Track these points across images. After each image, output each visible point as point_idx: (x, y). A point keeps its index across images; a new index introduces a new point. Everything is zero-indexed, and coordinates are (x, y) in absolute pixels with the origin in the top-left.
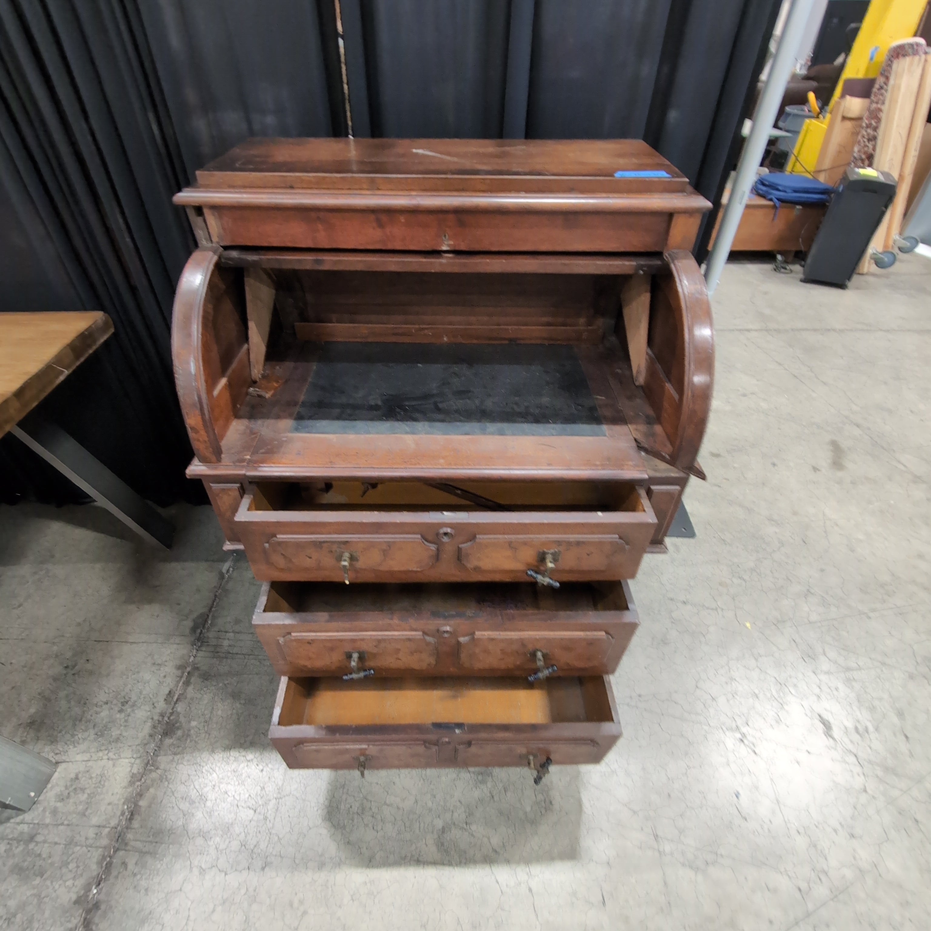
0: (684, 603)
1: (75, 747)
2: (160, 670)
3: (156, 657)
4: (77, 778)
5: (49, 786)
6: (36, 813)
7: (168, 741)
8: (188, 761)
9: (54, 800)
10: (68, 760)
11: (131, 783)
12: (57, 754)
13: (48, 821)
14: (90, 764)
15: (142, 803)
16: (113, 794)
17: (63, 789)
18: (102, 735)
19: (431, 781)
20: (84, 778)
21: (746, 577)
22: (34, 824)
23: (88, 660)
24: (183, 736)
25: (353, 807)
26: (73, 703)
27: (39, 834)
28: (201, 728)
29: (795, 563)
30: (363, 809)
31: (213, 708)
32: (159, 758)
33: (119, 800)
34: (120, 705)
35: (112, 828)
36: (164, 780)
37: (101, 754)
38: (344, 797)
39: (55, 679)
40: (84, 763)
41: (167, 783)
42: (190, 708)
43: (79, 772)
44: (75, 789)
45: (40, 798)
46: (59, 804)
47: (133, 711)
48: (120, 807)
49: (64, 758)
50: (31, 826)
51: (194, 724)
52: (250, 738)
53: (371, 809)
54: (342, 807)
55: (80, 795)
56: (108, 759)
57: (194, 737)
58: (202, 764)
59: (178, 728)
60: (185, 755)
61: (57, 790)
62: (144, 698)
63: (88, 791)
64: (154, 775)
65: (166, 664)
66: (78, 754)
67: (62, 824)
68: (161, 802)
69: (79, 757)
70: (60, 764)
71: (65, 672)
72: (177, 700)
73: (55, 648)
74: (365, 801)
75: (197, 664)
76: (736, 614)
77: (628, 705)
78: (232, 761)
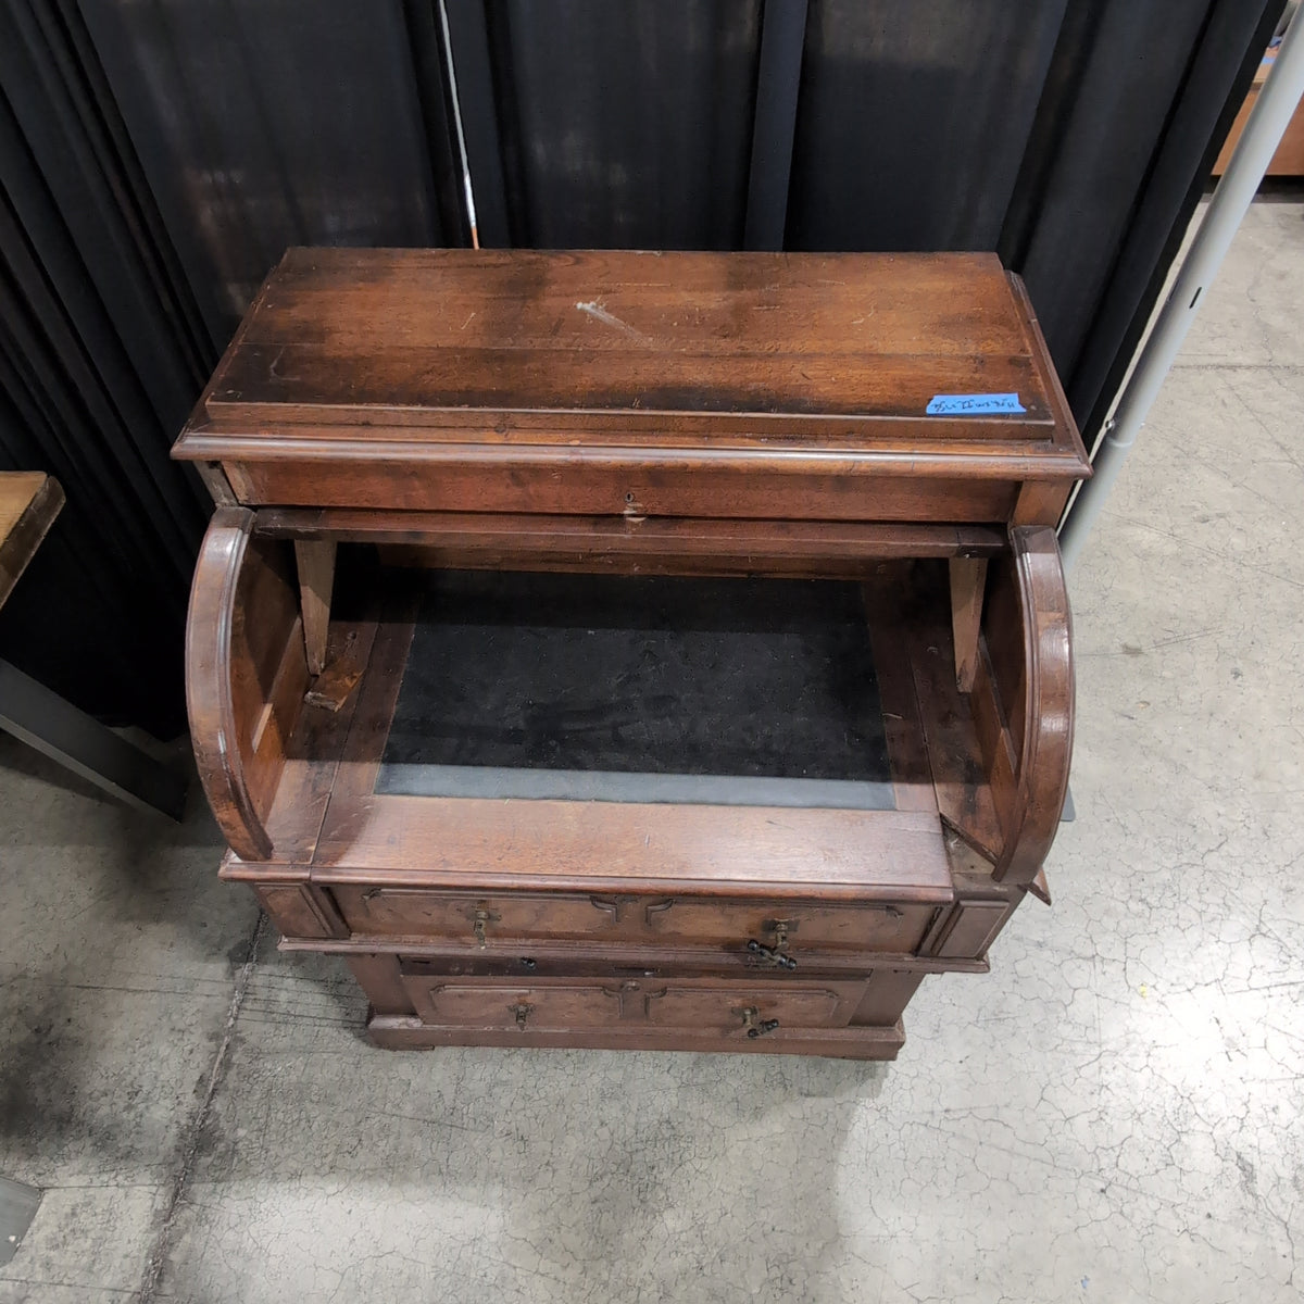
0: (1040, 945)
1: (65, 1165)
2: (182, 1039)
3: (175, 1017)
4: (74, 1214)
5: (34, 1224)
6: (21, 1265)
7: (205, 1161)
8: (238, 1192)
9: (43, 1246)
10: (56, 1185)
11: (154, 1225)
12: (40, 1174)
13: (39, 1278)
14: (91, 1192)
15: (175, 1257)
16: (129, 1242)
17: (56, 1230)
18: (103, 1148)
19: (607, 1240)
20: (84, 1215)
21: (1152, 900)
22: (21, 1281)
23: (69, 1020)
24: (227, 1153)
25: (489, 1275)
26: (53, 1092)
27: (29, 1297)
28: (254, 1140)
29: (1243, 874)
30: (504, 1279)
31: (270, 1108)
32: (193, 1186)
33: (140, 1250)
34: (127, 1097)
35: (135, 1293)
36: (203, 1222)
37: (105, 1177)
38: (475, 1258)
39: (22, 1051)
40: (81, 1190)
41: (207, 1227)
42: (234, 1107)
43: (77, 1205)
44: (73, 1230)
45: (23, 1243)
46: (52, 1253)
47: (147, 1108)
48: (143, 1261)
49: (51, 1181)
50: (17, 1283)
51: (241, 1132)
52: (330, 1158)
53: (515, 1279)
54: (473, 1275)
55: (81, 1241)
56: (117, 1185)
57: (244, 1154)
58: (260, 1199)
59: (219, 1140)
60: (232, 1182)
61: (47, 1231)
62: (163, 1087)
63: (92, 1235)
64: (187, 1213)
65: (192, 1029)
66: (71, 1175)
67: (61, 1283)
68: (202, 1256)
69: (73, 1181)
70: (46, 1191)
71: (34, 1039)
72: (214, 1091)
73: (15, 997)
74: (506, 1267)
75: (240, 1032)
76: (1125, 969)
77: (926, 1125)
78: (303, 1196)
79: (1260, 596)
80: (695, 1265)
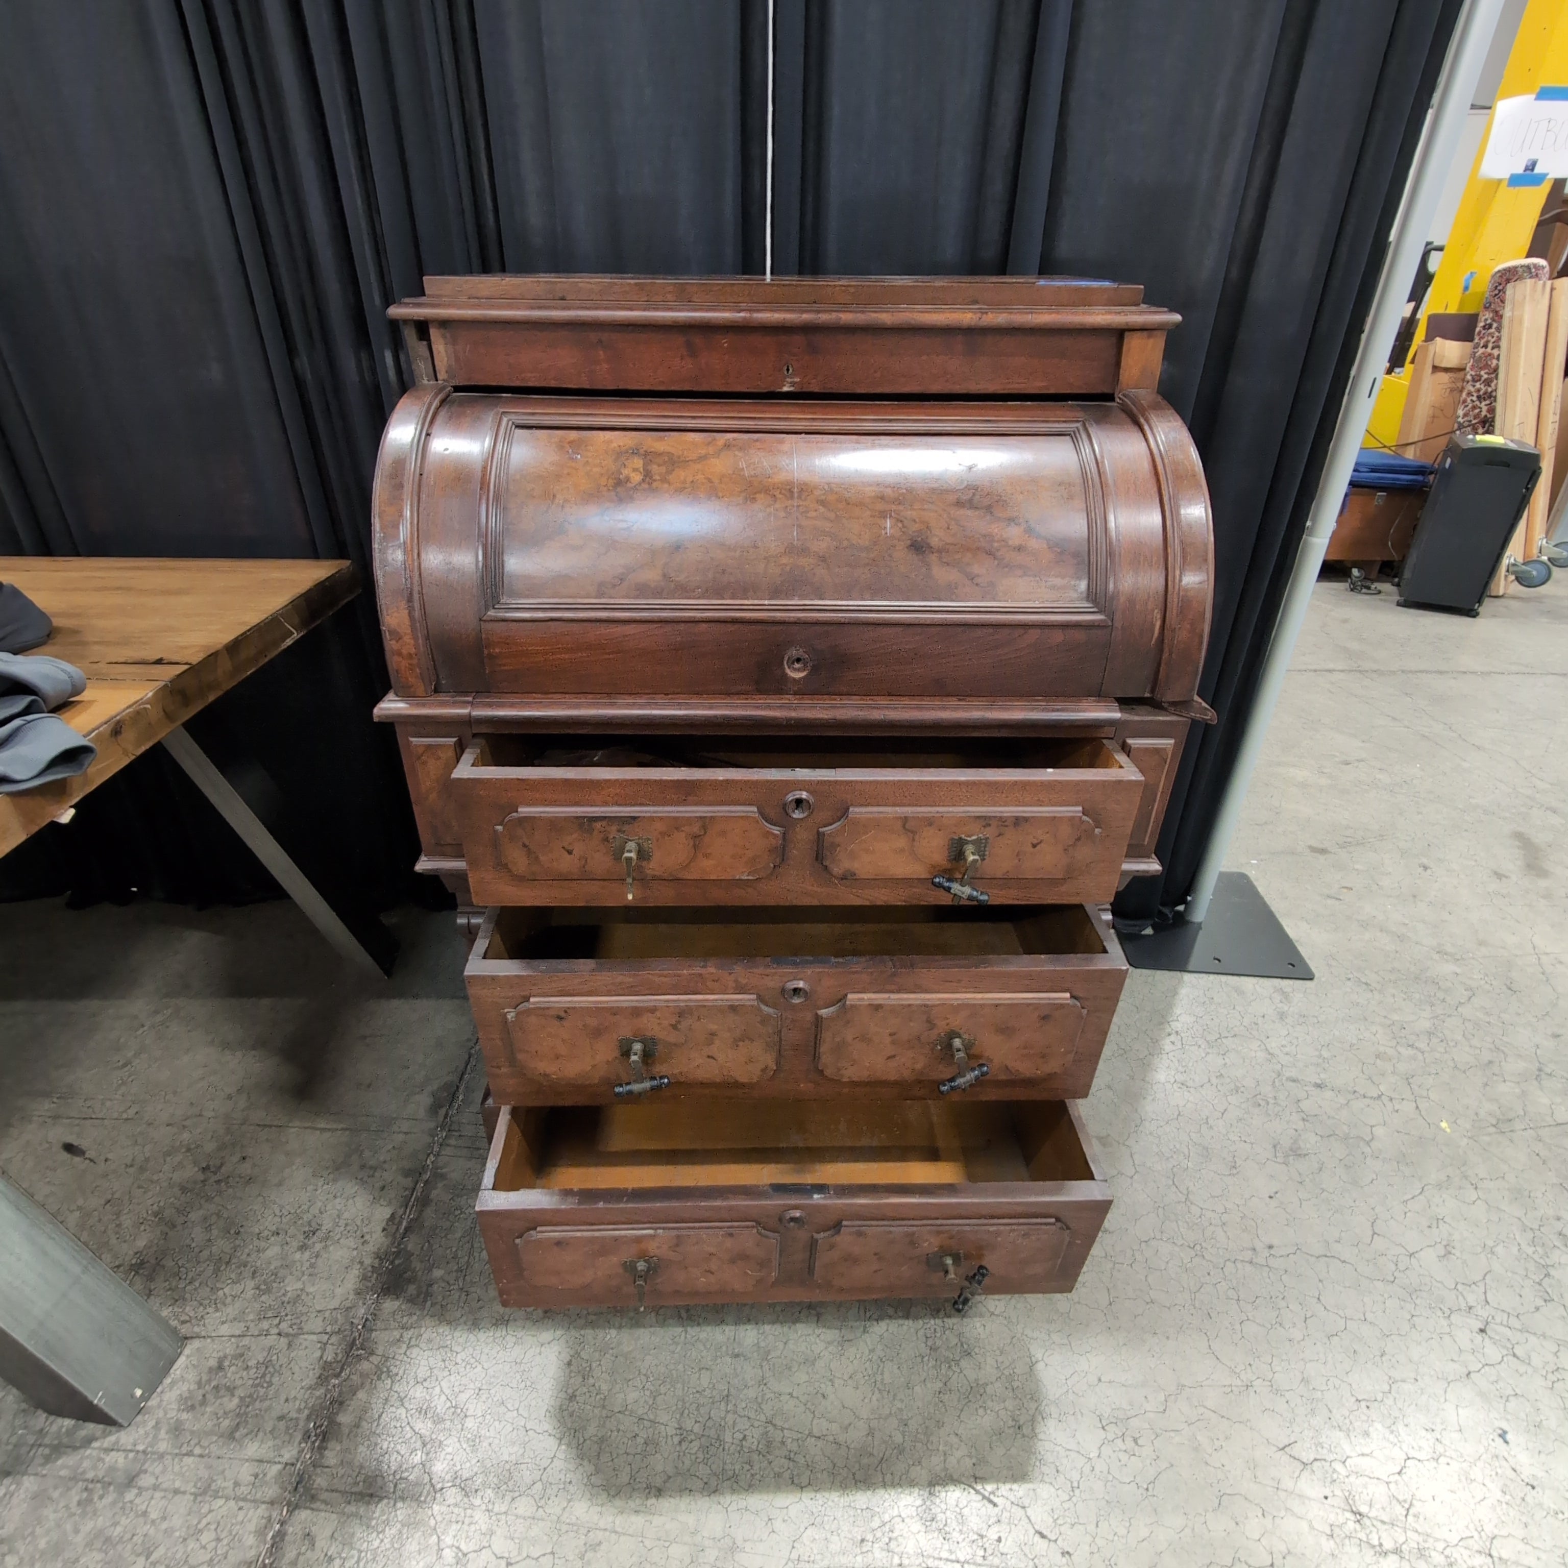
0: (1319, 1086)
1: (217, 1310)
2: (373, 1176)
3: (367, 1154)
4: (220, 1367)
5: (168, 1381)
6: (141, 1431)
7: (391, 1304)
8: (429, 1341)
9: (174, 1406)
10: (203, 1334)
11: (322, 1380)
12: (184, 1322)
13: (163, 1446)
14: (246, 1341)
15: (344, 1419)
16: (287, 1400)
17: (193, 1387)
18: (268, 1291)
19: (895, 1395)
20: (233, 1368)
21: (1422, 1045)
22: (138, 1451)
23: (244, 1158)
24: (418, 1296)
25: (749, 1438)
26: (215, 1232)
27: (146, 1472)
28: (452, 1282)
29: (1505, 1023)
30: (769, 1444)
31: (472, 1246)
32: (374, 1334)
33: (299, 1410)
34: (302, 1237)
35: (286, 1464)
36: (383, 1376)
37: (265, 1325)
38: (730, 1418)
39: (184, 1189)
40: (233, 1340)
41: (389, 1381)
42: (430, 1245)
43: (225, 1357)
44: (216, 1388)
45: (150, 1403)
46: (185, 1416)
47: (325, 1247)
48: (302, 1424)
49: (196, 1329)
50: (131, 1455)
51: (438, 1273)
53: (783, 1443)
54: (728, 1439)
55: (226, 1399)
56: (279, 1334)
57: (440, 1298)
58: (457, 1348)
59: (410, 1281)
60: (423, 1329)
61: (183, 1388)
62: (346, 1225)
63: (240, 1392)
64: (365, 1366)
65: (386, 1166)
66: (223, 1323)
67: (189, 1454)
68: (380, 1417)
69: (225, 1330)
70: (189, 1342)
71: (201, 1177)
72: (407, 1229)
73: (186, 1136)
74: (770, 1428)
75: (441, 1168)
76: (1417, 1107)
77: (1251, 1262)
78: (511, 1344)
79: (1419, 813)
80: (1011, 1423)
